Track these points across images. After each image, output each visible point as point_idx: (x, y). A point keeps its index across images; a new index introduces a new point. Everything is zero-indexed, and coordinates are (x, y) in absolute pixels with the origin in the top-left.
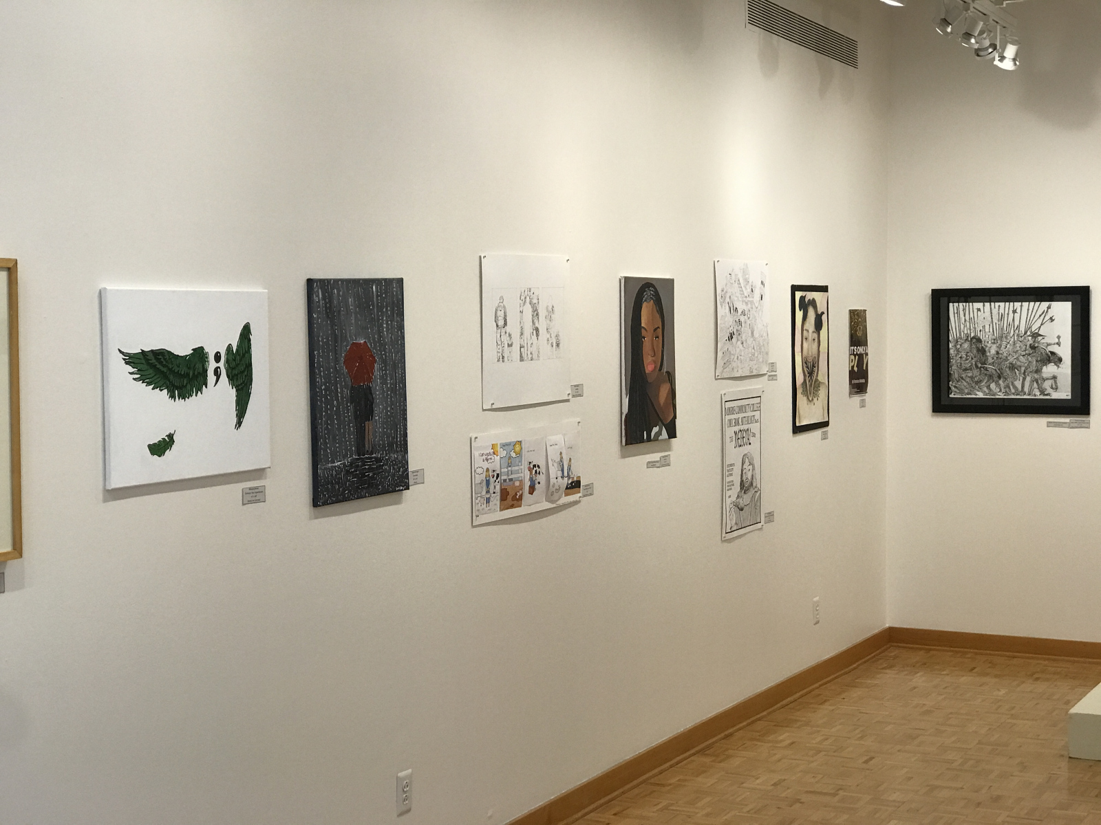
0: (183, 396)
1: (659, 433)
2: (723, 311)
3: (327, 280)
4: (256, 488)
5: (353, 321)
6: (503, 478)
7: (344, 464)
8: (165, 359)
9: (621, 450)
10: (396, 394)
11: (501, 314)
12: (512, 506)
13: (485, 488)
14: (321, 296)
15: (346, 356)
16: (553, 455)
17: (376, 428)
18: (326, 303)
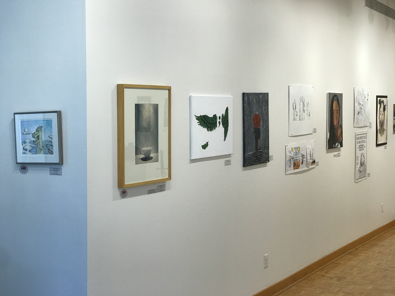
0: (211, 130)
1: (338, 145)
2: (356, 104)
3: (248, 93)
4: (228, 160)
5: (255, 107)
6: (295, 159)
7: (252, 153)
8: (206, 118)
9: (327, 151)
10: (266, 131)
11: (294, 105)
12: (297, 168)
13: (289, 162)
14: (247, 99)
15: (253, 118)
16: (308, 152)
17: (261, 141)
18: (248, 101)
